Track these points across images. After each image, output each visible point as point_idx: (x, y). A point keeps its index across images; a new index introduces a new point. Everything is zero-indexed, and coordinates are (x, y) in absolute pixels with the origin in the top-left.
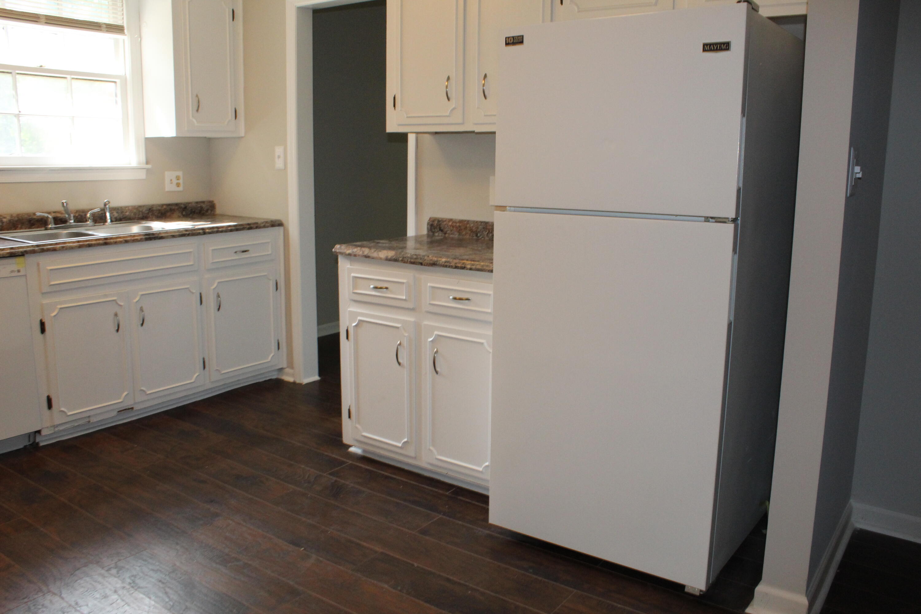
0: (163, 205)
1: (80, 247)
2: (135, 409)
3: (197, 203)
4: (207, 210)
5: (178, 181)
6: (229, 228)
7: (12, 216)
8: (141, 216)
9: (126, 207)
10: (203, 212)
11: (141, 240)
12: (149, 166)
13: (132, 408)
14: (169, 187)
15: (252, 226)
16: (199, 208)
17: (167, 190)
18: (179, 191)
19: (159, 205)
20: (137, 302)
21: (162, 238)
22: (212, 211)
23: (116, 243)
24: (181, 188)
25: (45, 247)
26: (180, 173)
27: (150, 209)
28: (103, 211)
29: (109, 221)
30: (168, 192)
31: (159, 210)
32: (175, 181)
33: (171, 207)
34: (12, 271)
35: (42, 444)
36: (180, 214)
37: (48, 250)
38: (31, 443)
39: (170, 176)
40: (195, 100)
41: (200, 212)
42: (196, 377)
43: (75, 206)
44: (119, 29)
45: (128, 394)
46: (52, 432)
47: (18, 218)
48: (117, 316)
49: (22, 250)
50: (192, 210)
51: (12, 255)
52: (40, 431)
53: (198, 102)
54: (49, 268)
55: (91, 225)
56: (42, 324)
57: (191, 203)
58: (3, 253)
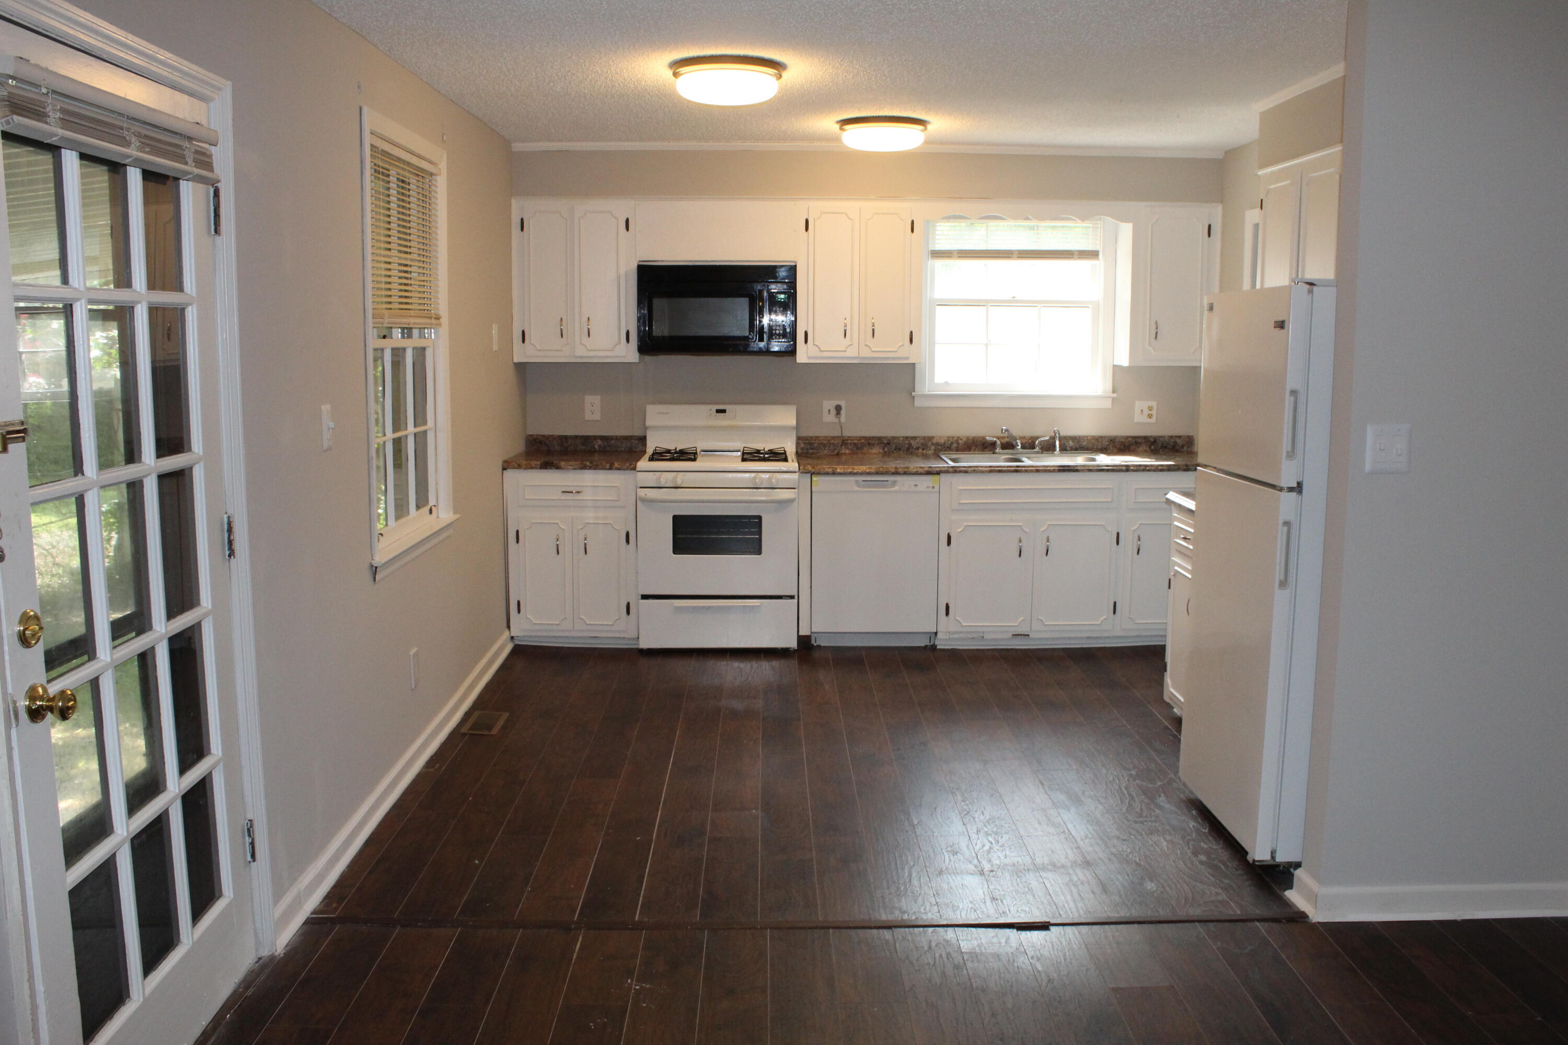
0: (1128, 437)
1: (991, 471)
2: (1030, 636)
3: (1172, 437)
4: (1183, 446)
5: (1150, 412)
6: (1160, 468)
7: (968, 438)
8: (1100, 447)
10: (1177, 448)
11: (1054, 471)
12: (1115, 395)
13: (1028, 635)
14: (1139, 418)
15: (1190, 467)
16: (1172, 444)
17: (1135, 421)
18: (1149, 424)
19: (1123, 437)
20: (1044, 531)
21: (1077, 471)
22: (1188, 447)
23: (1026, 471)
24: (1153, 420)
25: (958, 469)
28: (1053, 439)
29: (1058, 449)
30: (1137, 423)
31: (1122, 442)
32: (1146, 412)
33: (1137, 440)
34: (928, 487)
35: (938, 647)
36: (1148, 449)
37: (960, 472)
38: (932, 644)
39: (1141, 405)
40: (1154, 327)
41: (1173, 447)
42: (1104, 619)
43: (1029, 432)
44: (1093, 254)
45: (1024, 620)
46: (947, 637)
47: (973, 440)
48: (1020, 541)
49: (938, 469)
50: (1163, 444)
51: (929, 473)
52: (936, 633)
53: (1157, 329)
54: (960, 488)
55: (1038, 453)
56: (949, 537)
57: (1164, 437)
58: (920, 470)
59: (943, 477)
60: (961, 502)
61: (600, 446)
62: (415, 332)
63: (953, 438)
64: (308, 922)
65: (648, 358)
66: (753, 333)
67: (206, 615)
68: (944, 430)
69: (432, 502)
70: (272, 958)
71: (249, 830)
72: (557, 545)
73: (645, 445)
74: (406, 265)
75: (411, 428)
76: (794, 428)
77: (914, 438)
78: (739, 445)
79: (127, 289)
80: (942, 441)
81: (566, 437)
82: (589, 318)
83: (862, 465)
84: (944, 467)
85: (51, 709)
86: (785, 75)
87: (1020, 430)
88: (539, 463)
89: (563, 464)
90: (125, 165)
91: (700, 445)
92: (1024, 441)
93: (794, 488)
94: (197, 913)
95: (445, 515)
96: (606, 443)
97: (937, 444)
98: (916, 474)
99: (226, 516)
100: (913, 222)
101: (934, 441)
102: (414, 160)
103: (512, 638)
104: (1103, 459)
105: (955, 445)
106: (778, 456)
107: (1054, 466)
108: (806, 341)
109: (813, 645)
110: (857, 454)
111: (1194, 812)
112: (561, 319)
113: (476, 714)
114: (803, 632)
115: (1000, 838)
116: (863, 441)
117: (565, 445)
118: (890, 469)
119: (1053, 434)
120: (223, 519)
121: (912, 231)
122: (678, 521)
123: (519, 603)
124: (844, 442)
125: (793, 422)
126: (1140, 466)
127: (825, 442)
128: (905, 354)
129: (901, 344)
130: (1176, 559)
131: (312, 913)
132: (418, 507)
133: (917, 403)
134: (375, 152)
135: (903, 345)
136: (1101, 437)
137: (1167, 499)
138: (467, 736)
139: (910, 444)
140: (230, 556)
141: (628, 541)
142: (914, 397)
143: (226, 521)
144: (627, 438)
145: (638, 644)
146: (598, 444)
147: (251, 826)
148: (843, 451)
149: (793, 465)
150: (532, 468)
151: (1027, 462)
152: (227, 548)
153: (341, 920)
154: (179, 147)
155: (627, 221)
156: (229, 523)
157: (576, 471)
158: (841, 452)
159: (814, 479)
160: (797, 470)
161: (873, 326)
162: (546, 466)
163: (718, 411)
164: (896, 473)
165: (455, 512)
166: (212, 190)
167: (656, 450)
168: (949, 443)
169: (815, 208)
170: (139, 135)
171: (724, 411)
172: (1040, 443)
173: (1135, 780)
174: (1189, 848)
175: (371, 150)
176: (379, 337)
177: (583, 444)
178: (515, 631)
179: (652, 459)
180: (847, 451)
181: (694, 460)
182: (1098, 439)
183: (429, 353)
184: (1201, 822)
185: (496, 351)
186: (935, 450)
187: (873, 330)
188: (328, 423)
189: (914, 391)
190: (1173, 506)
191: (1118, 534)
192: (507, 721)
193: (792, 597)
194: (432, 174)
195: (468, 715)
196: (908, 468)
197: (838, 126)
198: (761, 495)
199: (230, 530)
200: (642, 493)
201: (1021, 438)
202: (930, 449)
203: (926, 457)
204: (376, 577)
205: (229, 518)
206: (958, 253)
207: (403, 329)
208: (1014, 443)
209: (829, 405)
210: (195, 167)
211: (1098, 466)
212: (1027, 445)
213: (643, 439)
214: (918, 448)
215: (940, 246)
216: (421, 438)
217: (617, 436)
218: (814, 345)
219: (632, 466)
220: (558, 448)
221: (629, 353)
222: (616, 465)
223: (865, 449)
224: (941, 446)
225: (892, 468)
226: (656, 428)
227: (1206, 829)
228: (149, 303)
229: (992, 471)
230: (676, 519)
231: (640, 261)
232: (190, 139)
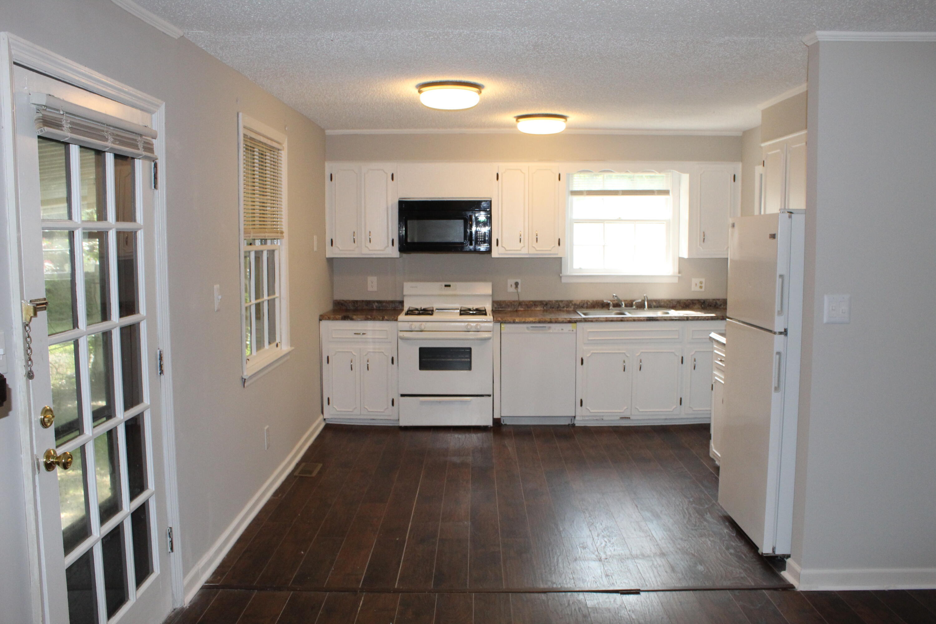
0: (688, 300)
2: (631, 418)
3: (714, 300)
4: (721, 305)
5: (701, 285)
7: (593, 301)
8: (671, 305)
9: (662, 300)
10: (717, 306)
11: (644, 320)
12: (680, 275)
13: (630, 418)
14: (695, 288)
16: (714, 304)
18: (700, 292)
19: (685, 300)
20: (638, 356)
21: (657, 320)
22: (723, 306)
23: (628, 321)
24: (703, 290)
25: (587, 320)
26: (703, 280)
27: (678, 302)
28: (644, 301)
29: (646, 307)
30: (693, 291)
31: (685, 303)
32: (699, 285)
33: (694, 301)
35: (576, 425)
36: (700, 307)
37: (589, 321)
38: (572, 423)
39: (695, 281)
40: (702, 235)
41: (715, 306)
42: (674, 408)
43: (629, 297)
44: (666, 192)
45: (627, 409)
46: (582, 419)
47: (596, 303)
48: (624, 362)
49: (575, 320)
50: (708, 304)
51: (570, 322)
52: (575, 417)
53: (704, 236)
54: (588, 330)
55: (634, 309)
56: (582, 360)
57: (709, 300)
58: (565, 320)
59: (579, 325)
60: (590, 339)
61: (376, 306)
62: (269, 242)
63: (584, 301)
64: (203, 588)
65: (405, 255)
66: (466, 240)
67: (147, 408)
68: (579, 296)
69: (278, 340)
70: (182, 609)
71: (169, 534)
72: (351, 365)
73: (403, 306)
74: (264, 203)
75: (266, 297)
76: (490, 296)
77: (562, 301)
78: (458, 306)
79: (104, 222)
80: (578, 303)
81: (357, 302)
82: (370, 232)
83: (530, 316)
84: (579, 318)
85: (58, 463)
86: (483, 91)
87: (624, 296)
88: (340, 317)
89: (354, 317)
90: (105, 152)
91: (435, 306)
92: (626, 302)
93: (490, 331)
94: (139, 582)
95: (285, 348)
96: (380, 305)
97: (575, 305)
98: (563, 322)
99: (158, 351)
100: (560, 175)
101: (573, 303)
102: (269, 142)
103: (325, 419)
104: (673, 313)
105: (585, 305)
106: (481, 312)
107: (644, 317)
108: (497, 245)
109: (502, 424)
110: (528, 310)
111: (727, 524)
112: (354, 232)
113: (303, 464)
114: (496, 416)
115: (611, 539)
116: (531, 303)
117: (356, 305)
118: (547, 320)
119: (643, 298)
120: (156, 352)
121: (559, 179)
122: (423, 351)
123: (328, 399)
124: (520, 303)
125: (490, 292)
126: (695, 317)
127: (509, 304)
128: (556, 252)
129: (553, 246)
130: (716, 372)
131: (206, 583)
132: (270, 343)
133: (564, 280)
134: (246, 138)
135: (554, 247)
136: (672, 300)
137: (710, 337)
138: (297, 478)
139: (559, 305)
140: (160, 374)
141: (393, 363)
142: (561, 277)
143: (158, 353)
144: (392, 302)
145: (399, 424)
146: (375, 305)
147: (171, 531)
148: (520, 309)
149: (490, 317)
150: (337, 319)
151: (628, 315)
152: (159, 369)
153: (223, 587)
154: (135, 140)
155: (393, 175)
156: (161, 355)
157: (362, 321)
158: (518, 309)
159: (502, 326)
160: (492, 320)
161: (537, 236)
162: (345, 318)
163: (446, 286)
164: (551, 322)
165: (291, 346)
166: (153, 164)
167: (409, 309)
168: (582, 304)
169: (502, 166)
170: (113, 134)
171: (449, 286)
172: (636, 303)
173: (692, 504)
174: (724, 546)
175: (244, 137)
176: (248, 244)
177: (367, 305)
178: (326, 416)
179: (407, 314)
180: (522, 309)
181: (432, 314)
182: (670, 301)
183: (276, 254)
184: (731, 530)
185: (315, 251)
186: (574, 308)
187: (537, 238)
188: (218, 297)
189: (561, 273)
190: (714, 341)
191: (682, 357)
192: (321, 468)
193: (489, 396)
194: (279, 150)
195: (298, 465)
196: (557, 319)
197: (515, 119)
198: (471, 335)
199: (161, 359)
200: (401, 334)
201: (625, 301)
202: (571, 308)
203: (568, 312)
204: (245, 384)
205: (160, 351)
206: (586, 192)
207: (262, 240)
208: (620, 304)
209: (511, 282)
210: (144, 151)
211: (670, 317)
212: (628, 305)
213: (402, 303)
214: (564, 307)
215: (575, 188)
216: (272, 303)
217: (386, 301)
218: (502, 247)
219: (395, 318)
220: (352, 308)
221: (394, 252)
222: (386, 318)
223: (533, 309)
224: (578, 306)
225: (548, 319)
226: (410, 296)
227: (734, 534)
228: (117, 229)
229: (607, 320)
230: (422, 350)
231: (400, 198)
232: (141, 135)
